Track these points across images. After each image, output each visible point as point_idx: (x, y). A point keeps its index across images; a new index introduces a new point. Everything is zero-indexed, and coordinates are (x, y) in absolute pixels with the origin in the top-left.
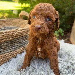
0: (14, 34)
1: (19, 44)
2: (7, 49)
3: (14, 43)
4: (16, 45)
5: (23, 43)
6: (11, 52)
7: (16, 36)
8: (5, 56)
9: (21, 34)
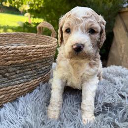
0: (28, 54)
1: (34, 71)
2: (13, 78)
3: (27, 69)
4: (29, 72)
5: (42, 70)
6: (19, 84)
7: (31, 58)
8: (9, 91)
9: (39, 55)
